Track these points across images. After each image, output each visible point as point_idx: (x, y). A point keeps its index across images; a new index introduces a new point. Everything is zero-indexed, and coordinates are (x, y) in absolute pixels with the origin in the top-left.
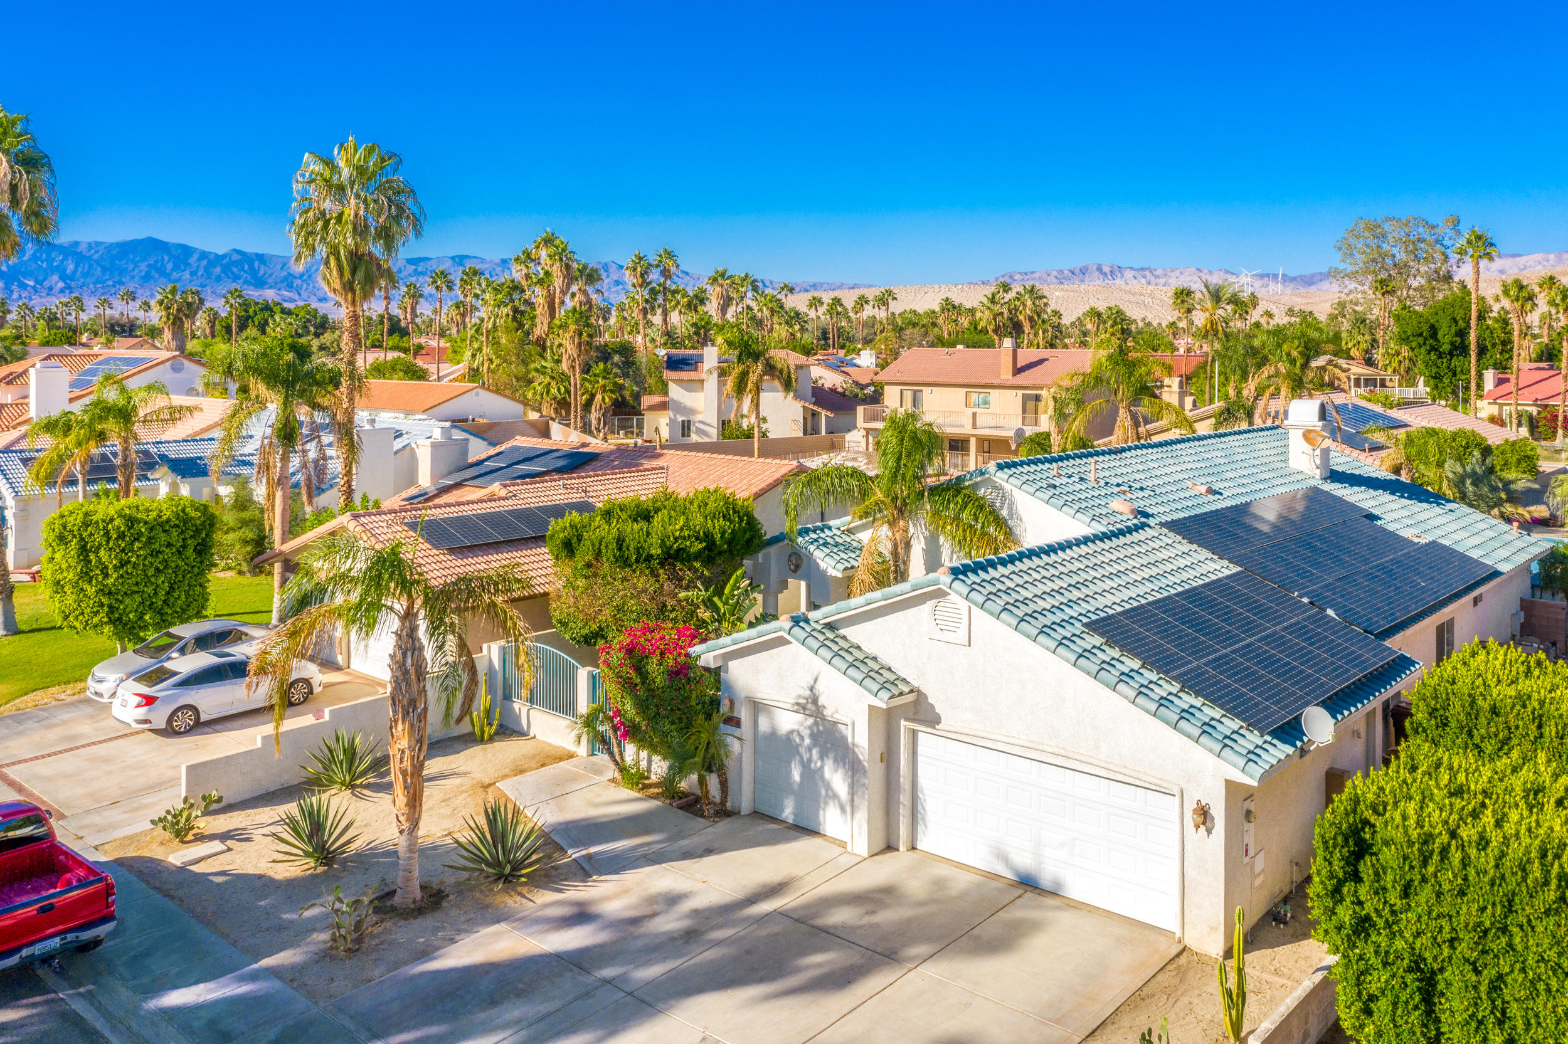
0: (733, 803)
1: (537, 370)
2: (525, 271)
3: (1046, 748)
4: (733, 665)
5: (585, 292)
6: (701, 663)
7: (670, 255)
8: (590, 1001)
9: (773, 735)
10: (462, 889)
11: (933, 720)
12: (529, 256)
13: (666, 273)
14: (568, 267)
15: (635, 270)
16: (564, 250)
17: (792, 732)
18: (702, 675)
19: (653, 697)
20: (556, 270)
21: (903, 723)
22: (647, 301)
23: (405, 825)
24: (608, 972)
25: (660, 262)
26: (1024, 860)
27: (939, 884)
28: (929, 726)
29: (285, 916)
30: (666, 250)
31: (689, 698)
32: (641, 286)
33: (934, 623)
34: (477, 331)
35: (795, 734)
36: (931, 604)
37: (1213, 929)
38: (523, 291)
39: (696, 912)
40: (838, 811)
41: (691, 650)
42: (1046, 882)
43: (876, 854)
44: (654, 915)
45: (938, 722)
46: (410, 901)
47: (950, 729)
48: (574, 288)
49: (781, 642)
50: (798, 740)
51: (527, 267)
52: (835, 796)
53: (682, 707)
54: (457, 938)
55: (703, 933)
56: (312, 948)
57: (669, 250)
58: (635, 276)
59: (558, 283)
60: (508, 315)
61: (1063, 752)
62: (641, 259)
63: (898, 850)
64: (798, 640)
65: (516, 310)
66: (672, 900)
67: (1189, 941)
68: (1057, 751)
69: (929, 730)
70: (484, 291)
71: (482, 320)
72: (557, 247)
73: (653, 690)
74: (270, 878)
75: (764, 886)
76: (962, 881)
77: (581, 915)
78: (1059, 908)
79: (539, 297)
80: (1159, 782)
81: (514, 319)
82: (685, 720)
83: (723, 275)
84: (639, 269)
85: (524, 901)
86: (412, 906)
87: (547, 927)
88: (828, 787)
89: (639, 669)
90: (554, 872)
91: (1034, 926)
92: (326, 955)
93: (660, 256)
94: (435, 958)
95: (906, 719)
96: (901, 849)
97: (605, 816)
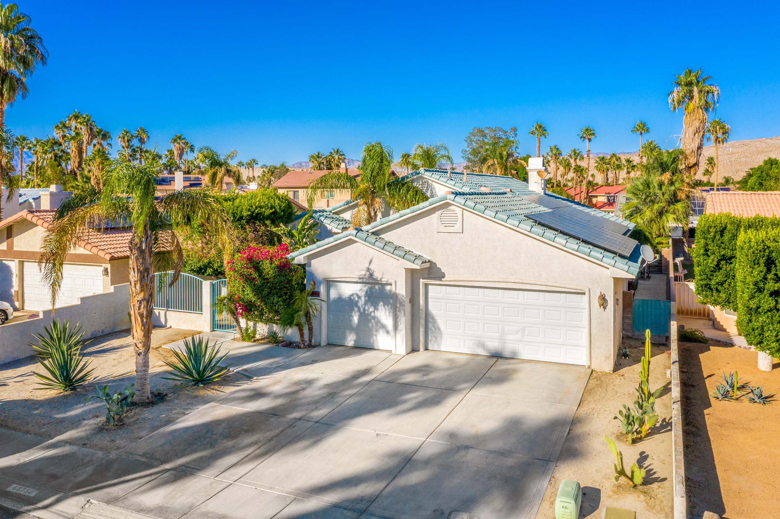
0: (315, 341)
1: (73, 187)
2: (61, 134)
3: (510, 280)
4: (313, 262)
5: (101, 144)
6: (296, 262)
7: (144, 131)
8: (295, 429)
9: (340, 299)
10: (176, 390)
11: (440, 276)
12: (64, 125)
13: (142, 141)
14: (91, 129)
15: (124, 138)
16: (88, 120)
17: (353, 295)
18: (298, 268)
19: (267, 283)
20: (84, 130)
21: (421, 280)
22: (131, 156)
23: (142, 350)
24: (295, 415)
25: (138, 134)
26: (493, 345)
27: (450, 361)
28: (438, 280)
29: (57, 416)
30: (141, 129)
31: (291, 280)
32: (127, 147)
33: (440, 223)
34: (30, 169)
35: (355, 296)
36: (438, 213)
37: (608, 358)
38: (61, 145)
39: (327, 386)
40: (385, 334)
41: (288, 256)
42: (507, 354)
43: (409, 353)
44: (304, 389)
45: (444, 277)
46: (145, 398)
47: (451, 279)
48: (95, 141)
49: (350, 242)
50: (356, 299)
51: (63, 131)
52: (383, 327)
53: (288, 286)
54: (187, 412)
55: (339, 393)
56: (87, 428)
57: (144, 128)
58: (124, 141)
59: (85, 138)
60: (51, 158)
61: (521, 281)
62: (127, 132)
63: (419, 351)
64: (361, 239)
65: (56, 156)
66: (309, 382)
67: (593, 367)
68: (517, 281)
69: (438, 282)
70: (35, 146)
71: (33, 163)
72: (84, 118)
73: (267, 279)
74: (33, 400)
75: (359, 371)
76: (462, 359)
77: (258, 394)
78: (518, 363)
79: (72, 148)
80: (577, 287)
81: (55, 160)
82: (289, 294)
83: (180, 138)
84: (126, 138)
85: (218, 392)
86: (147, 401)
87: (242, 401)
88: (378, 322)
89: (257, 268)
90: (227, 378)
91: (515, 371)
92: (101, 429)
93: (138, 131)
94: (176, 423)
95: (423, 279)
96: (421, 350)
97: (242, 353)
